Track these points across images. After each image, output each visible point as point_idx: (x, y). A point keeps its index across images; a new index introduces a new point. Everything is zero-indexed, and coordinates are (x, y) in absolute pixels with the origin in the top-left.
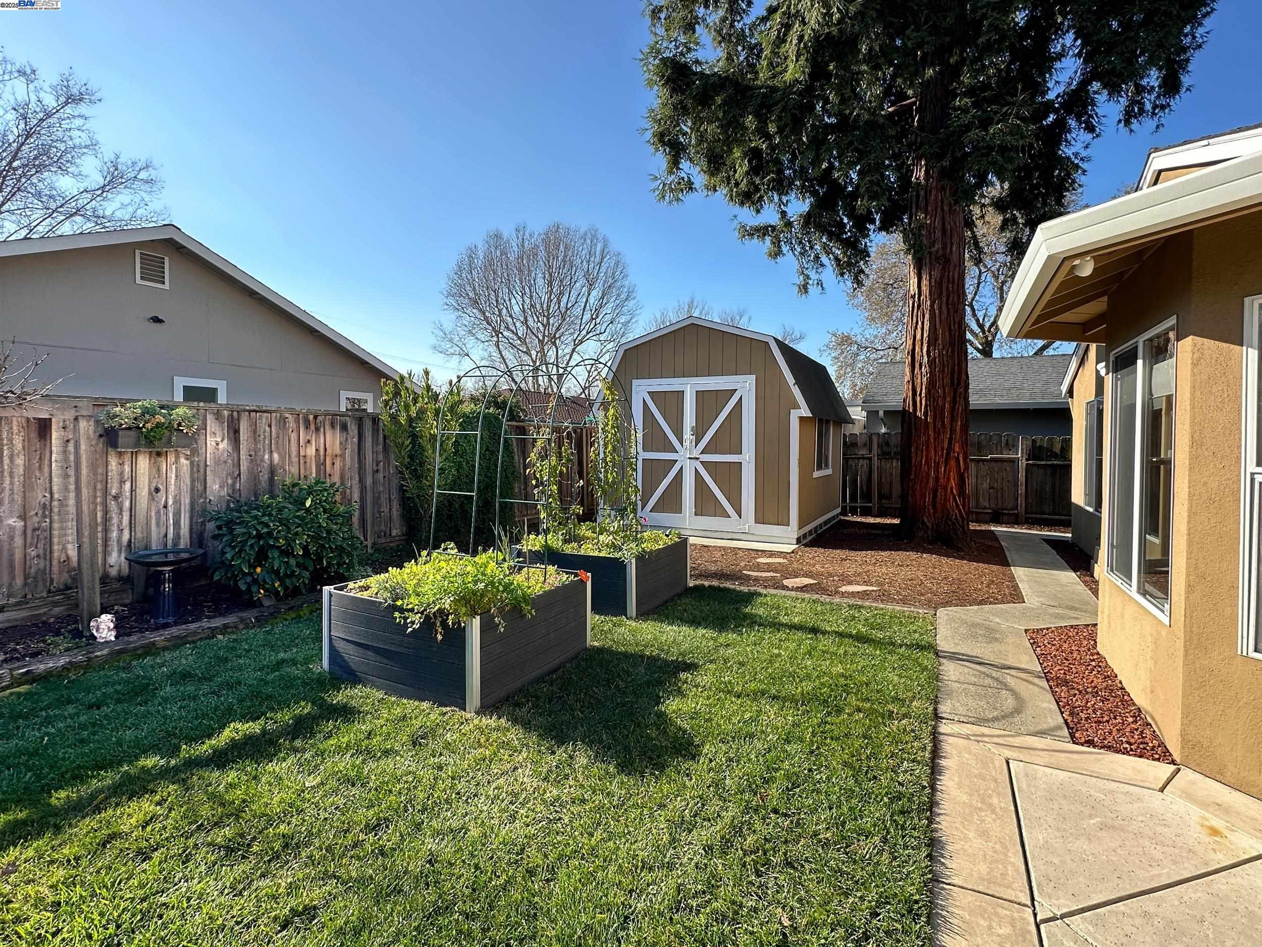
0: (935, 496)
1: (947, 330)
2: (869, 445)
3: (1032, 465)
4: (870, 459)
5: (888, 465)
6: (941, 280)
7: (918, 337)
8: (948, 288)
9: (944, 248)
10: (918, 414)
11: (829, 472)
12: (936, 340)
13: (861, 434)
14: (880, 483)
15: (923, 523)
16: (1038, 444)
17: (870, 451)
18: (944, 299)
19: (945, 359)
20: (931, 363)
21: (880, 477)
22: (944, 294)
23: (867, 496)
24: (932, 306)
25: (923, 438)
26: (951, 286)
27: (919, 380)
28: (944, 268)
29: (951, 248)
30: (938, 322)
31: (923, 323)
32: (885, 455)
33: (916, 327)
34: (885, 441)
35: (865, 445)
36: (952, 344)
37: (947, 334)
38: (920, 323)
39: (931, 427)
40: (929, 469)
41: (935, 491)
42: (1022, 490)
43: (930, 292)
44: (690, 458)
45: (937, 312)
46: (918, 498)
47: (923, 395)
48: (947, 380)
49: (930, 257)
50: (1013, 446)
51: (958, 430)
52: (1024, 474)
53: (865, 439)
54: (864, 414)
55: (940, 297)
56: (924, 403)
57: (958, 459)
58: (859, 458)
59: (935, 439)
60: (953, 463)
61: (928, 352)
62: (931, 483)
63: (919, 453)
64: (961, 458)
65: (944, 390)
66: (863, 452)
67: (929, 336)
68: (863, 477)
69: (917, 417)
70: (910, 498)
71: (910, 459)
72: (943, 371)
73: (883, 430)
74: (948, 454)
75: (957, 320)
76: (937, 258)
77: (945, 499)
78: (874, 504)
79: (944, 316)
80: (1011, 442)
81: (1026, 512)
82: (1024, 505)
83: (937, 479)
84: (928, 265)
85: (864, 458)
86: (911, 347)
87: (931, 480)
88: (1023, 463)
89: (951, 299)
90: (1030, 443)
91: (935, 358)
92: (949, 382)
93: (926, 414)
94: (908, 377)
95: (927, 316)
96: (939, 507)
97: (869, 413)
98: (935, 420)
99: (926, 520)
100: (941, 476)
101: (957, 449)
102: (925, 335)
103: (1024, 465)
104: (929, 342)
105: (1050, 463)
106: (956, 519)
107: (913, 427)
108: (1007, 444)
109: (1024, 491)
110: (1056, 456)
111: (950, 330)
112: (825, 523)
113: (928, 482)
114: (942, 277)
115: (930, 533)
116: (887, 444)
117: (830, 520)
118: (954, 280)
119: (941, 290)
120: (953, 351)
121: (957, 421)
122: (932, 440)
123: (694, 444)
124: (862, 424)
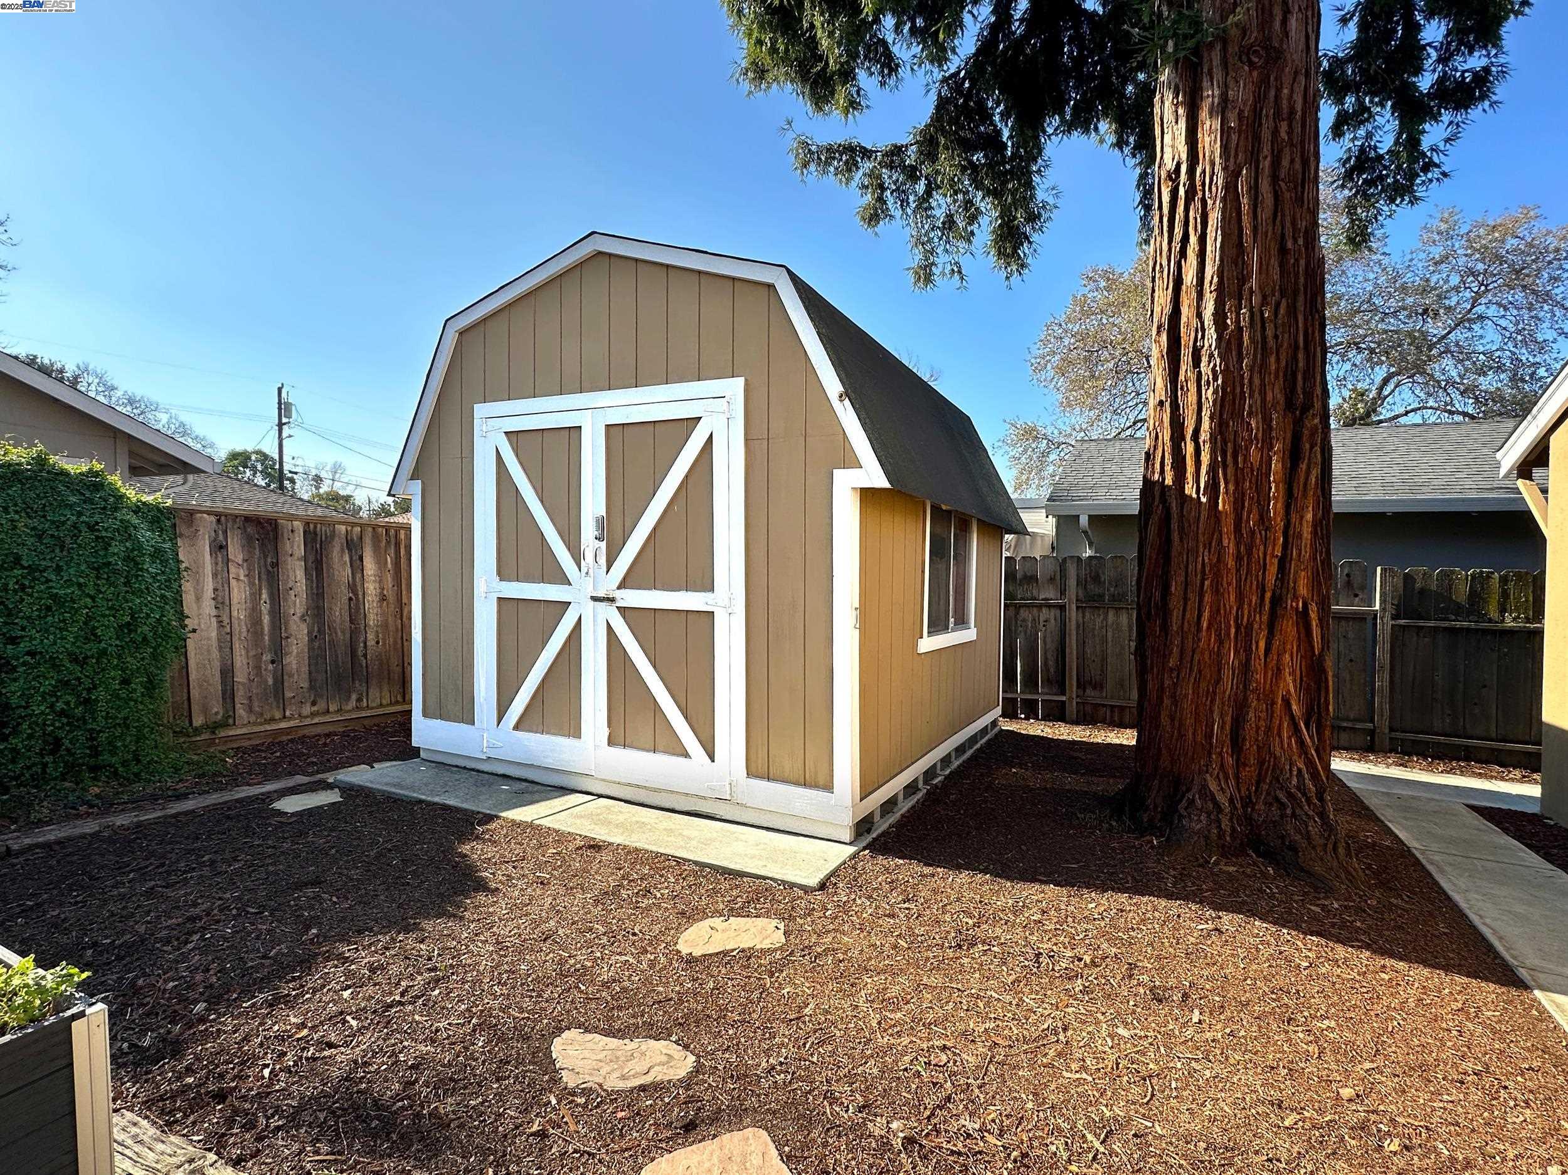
0: (1238, 722)
1: (1274, 251)
2: (1059, 578)
3: (1403, 627)
4: (1062, 608)
5: (1099, 621)
6: (1257, 112)
7: (1189, 276)
8: (1276, 132)
9: (1265, 22)
10: (1190, 489)
11: (969, 634)
12: (1243, 279)
13: (1044, 557)
14: (1082, 656)
15: (1204, 790)
16: (1418, 585)
17: (1063, 593)
18: (1266, 164)
19: (1270, 333)
20: (1229, 344)
21: (1082, 644)
22: (1266, 150)
23: (1058, 682)
24: (1230, 187)
25: (1206, 556)
26: (1284, 127)
27: (1192, 397)
28: (1264, 81)
29: (1284, 22)
30: (1247, 231)
31: (1202, 240)
32: (1091, 601)
33: (1183, 253)
34: (1092, 572)
35: (1052, 580)
36: (1288, 291)
37: (1274, 262)
38: (1193, 239)
39: (1228, 526)
40: (1221, 643)
41: (1241, 708)
42: (1381, 682)
43: (1225, 148)
44: (595, 599)
45: (1245, 201)
46: (1189, 721)
47: (1204, 436)
48: (1276, 394)
49: (1224, 49)
50: (1363, 588)
51: (1307, 532)
52: (1387, 646)
53: (1052, 567)
54: (1052, 521)
55: (1254, 159)
56: (1205, 458)
57: (1305, 614)
58: (1040, 607)
59: (1239, 558)
60: (1289, 628)
61: (1219, 317)
62: (1228, 683)
63: (1193, 597)
64: (1313, 615)
65: (1267, 420)
66: (1049, 593)
67: (1220, 273)
68: (1048, 640)
69: (1183, 498)
70: (1165, 720)
71: (1164, 611)
72: (1264, 366)
73: (1088, 553)
74: (1277, 601)
75: (1302, 225)
76: (1246, 52)
77: (1269, 729)
78: (1071, 697)
79: (1265, 214)
80: (1357, 580)
81: (1392, 730)
82: (1387, 713)
83: (1246, 668)
84: (1218, 74)
85: (1049, 606)
86: (1168, 310)
87: (1227, 674)
88: (1385, 626)
89: (1285, 163)
90: (1399, 581)
91: (1240, 329)
92: (1280, 398)
93: (1212, 488)
94: (1161, 392)
95: (1214, 217)
96: (1250, 746)
97: (1059, 518)
98: (1238, 504)
99: (1213, 786)
100: (1258, 664)
101: (1303, 591)
102: (1210, 270)
103: (1390, 627)
104: (1220, 290)
105: (1446, 624)
106: (1301, 787)
107: (1174, 525)
108: (1349, 584)
109: (1386, 684)
110: (1458, 610)
111: (1283, 251)
112: (960, 750)
113: (1218, 681)
114: (1259, 99)
115: (1225, 823)
116: (1096, 579)
117: (973, 740)
118: (1292, 111)
119: (1257, 138)
120: (1292, 311)
121: (1303, 508)
122: (1231, 563)
123: (603, 560)
124: (1048, 542)
